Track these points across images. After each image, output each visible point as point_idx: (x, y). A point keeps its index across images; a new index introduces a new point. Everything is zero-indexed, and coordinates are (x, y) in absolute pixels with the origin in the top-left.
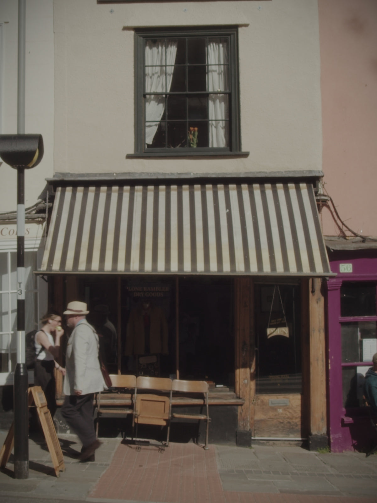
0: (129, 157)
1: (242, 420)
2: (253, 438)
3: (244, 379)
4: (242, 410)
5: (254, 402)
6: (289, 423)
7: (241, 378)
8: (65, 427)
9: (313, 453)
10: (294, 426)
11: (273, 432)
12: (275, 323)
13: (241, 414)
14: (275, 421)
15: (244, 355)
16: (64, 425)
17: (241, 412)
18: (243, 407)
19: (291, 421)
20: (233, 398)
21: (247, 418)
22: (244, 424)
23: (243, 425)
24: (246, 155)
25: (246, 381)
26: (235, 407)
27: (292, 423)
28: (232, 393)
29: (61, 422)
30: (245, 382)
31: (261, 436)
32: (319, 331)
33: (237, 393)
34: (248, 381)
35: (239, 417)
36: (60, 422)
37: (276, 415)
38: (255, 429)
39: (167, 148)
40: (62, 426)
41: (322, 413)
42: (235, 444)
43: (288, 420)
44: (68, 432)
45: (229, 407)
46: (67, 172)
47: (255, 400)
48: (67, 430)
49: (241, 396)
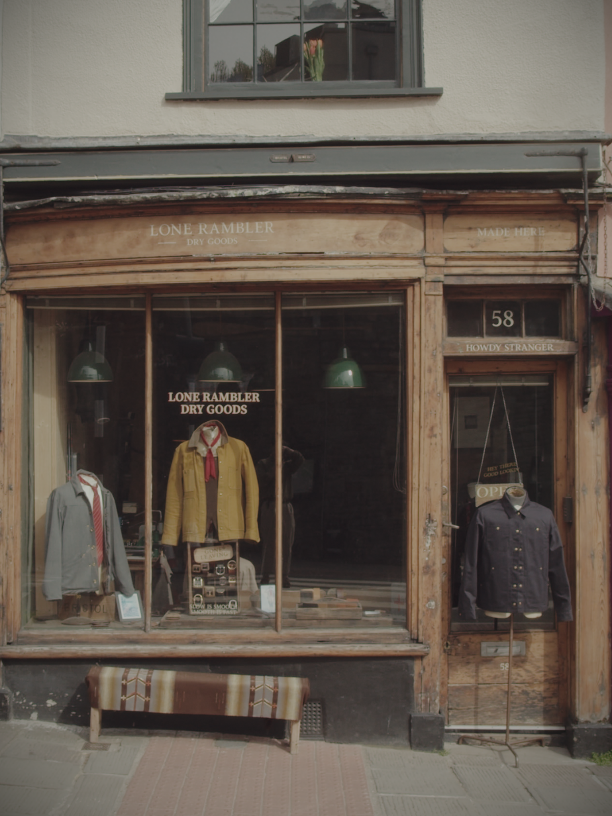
0: (172, 99)
1: (423, 691)
2: (446, 728)
3: (428, 600)
4: (424, 669)
5: (449, 647)
6: (525, 693)
7: (420, 596)
8: (27, 704)
9: (581, 763)
10: (536, 701)
11: (489, 713)
12: (495, 474)
13: (420, 676)
14: (495, 689)
15: (428, 545)
16: (25, 701)
17: (422, 672)
18: (425, 661)
19: (529, 689)
20: (403, 642)
21: (435, 686)
22: (429, 699)
23: (425, 701)
24: (435, 95)
25: (433, 603)
26: (408, 662)
27: (532, 695)
28: (402, 630)
29: (18, 693)
30: (430, 605)
31: (464, 724)
32: (597, 492)
33: (411, 631)
34: (436, 605)
35: (415, 684)
36: (15, 694)
37: (495, 677)
38: (450, 707)
39: (256, 83)
40: (21, 703)
41: (602, 674)
42: (407, 743)
43: (523, 687)
44: (34, 715)
45: (393, 662)
46: (31, 133)
47: (449, 643)
48: (32, 711)
49: (421, 638)
